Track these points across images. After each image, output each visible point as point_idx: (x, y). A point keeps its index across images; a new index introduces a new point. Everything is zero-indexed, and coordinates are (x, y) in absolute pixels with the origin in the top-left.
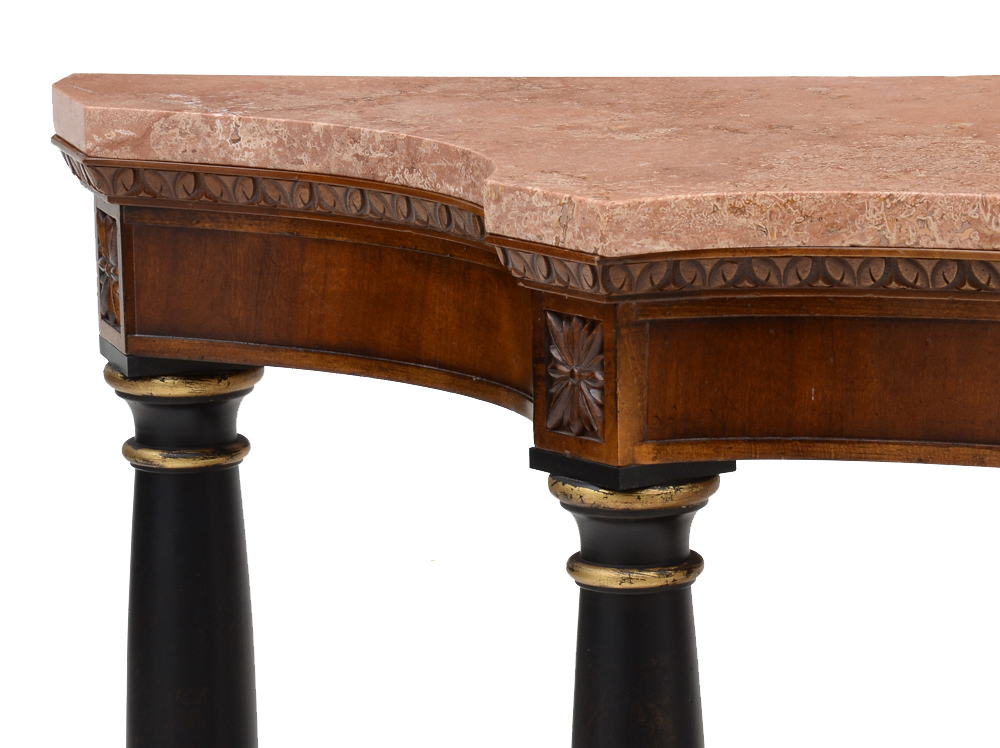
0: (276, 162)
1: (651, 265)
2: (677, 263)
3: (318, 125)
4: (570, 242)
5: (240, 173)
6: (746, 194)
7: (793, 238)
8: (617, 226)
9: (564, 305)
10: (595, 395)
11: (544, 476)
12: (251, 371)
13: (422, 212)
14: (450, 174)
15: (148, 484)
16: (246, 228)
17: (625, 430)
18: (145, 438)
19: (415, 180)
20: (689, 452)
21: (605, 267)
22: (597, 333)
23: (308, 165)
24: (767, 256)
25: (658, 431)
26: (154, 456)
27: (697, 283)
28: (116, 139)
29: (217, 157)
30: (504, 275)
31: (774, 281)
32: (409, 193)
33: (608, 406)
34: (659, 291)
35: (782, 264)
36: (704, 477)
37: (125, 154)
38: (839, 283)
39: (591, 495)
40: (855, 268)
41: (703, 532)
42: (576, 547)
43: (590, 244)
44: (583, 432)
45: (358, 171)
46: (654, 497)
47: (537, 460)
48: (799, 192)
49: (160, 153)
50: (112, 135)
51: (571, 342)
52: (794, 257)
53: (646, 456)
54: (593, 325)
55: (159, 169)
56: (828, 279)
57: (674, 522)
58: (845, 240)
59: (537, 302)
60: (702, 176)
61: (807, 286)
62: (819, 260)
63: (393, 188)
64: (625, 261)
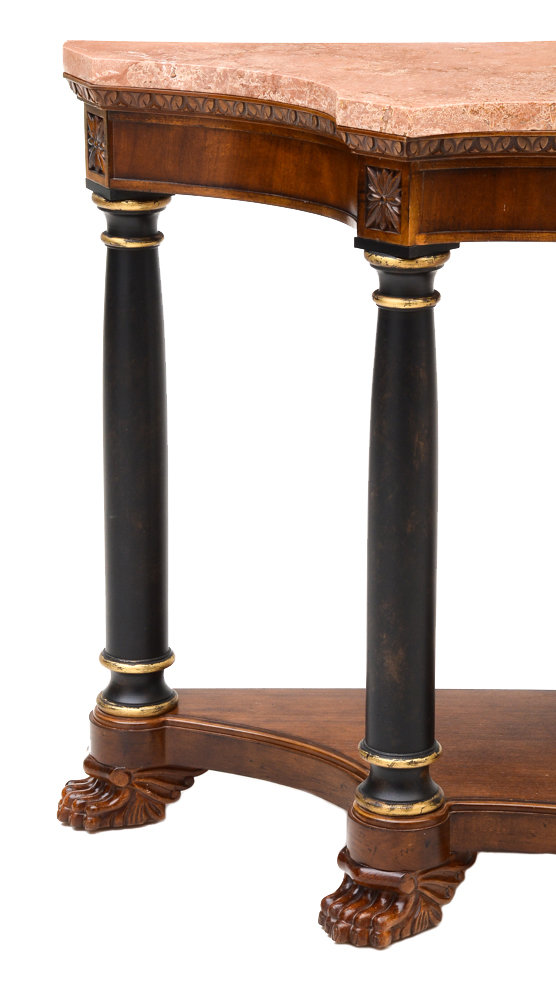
0: (195, 88)
1: (431, 141)
2: (442, 141)
3: (220, 68)
4: (389, 129)
5: (175, 94)
6: (479, 104)
7: (502, 127)
8: (417, 121)
9: (378, 162)
10: (396, 209)
11: (362, 251)
12: (164, 197)
13: (278, 114)
14: (300, 94)
15: (114, 254)
16: (176, 123)
17: (412, 227)
18: (112, 232)
19: (277, 98)
20: (441, 239)
21: (409, 143)
22: (398, 177)
23: (214, 89)
24: (488, 136)
25: (425, 228)
26: (121, 242)
27: (451, 151)
28: (103, 72)
29: (163, 85)
30: (344, 149)
31: (490, 149)
32: (272, 104)
33: (403, 216)
34: (433, 155)
35: (495, 141)
36: (442, 252)
37: (113, 83)
38: (523, 150)
39: (392, 261)
40: (532, 142)
41: (439, 282)
42: (377, 286)
43: (402, 131)
44: (387, 229)
45: (243, 92)
46: (424, 262)
47: (358, 243)
48: (505, 103)
49: (132, 83)
50: (106, 73)
51: (381, 182)
52: (501, 137)
53: (421, 241)
54: (395, 174)
55: (131, 92)
56: (518, 148)
57: (427, 275)
58: (529, 127)
59: (361, 160)
60: (446, 95)
61: (506, 152)
62: (514, 138)
63: (263, 103)
64: (418, 140)
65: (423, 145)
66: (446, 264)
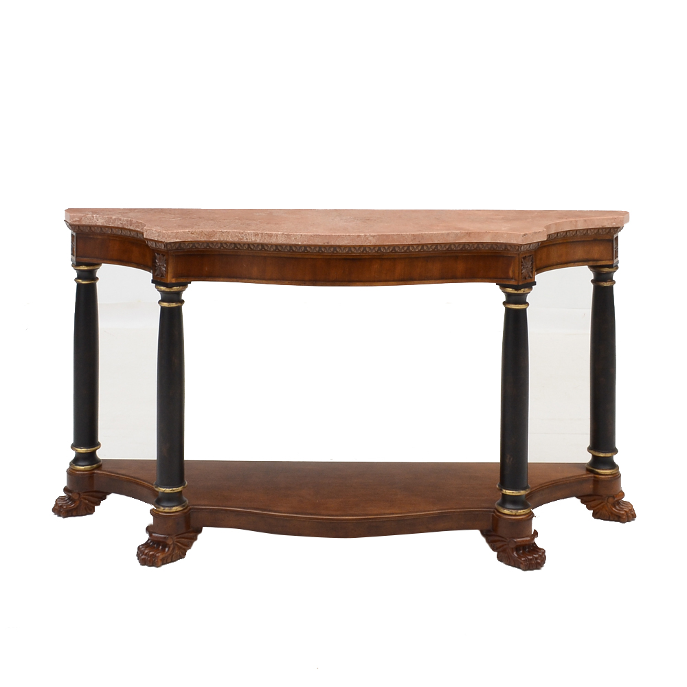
0: (105, 225)
1: (176, 244)
2: (180, 244)
3: (114, 217)
4: (160, 240)
5: (98, 226)
6: (194, 230)
7: (203, 239)
8: (169, 236)
9: (159, 252)
10: (164, 269)
11: (154, 285)
12: (99, 264)
13: (132, 234)
14: (137, 226)
15: (79, 286)
16: (99, 237)
17: (170, 276)
18: (79, 278)
19: (131, 228)
20: (182, 280)
21: (167, 244)
22: (165, 257)
23: (111, 225)
24: (198, 242)
25: (176, 276)
26: (80, 281)
27: (184, 247)
28: (76, 221)
29: (94, 224)
30: (147, 246)
31: (199, 247)
32: (130, 230)
33: (167, 271)
34: (177, 249)
35: (201, 244)
36: (185, 285)
37: (77, 223)
38: (212, 248)
39: (163, 288)
40: (215, 245)
41: (184, 296)
42: (160, 298)
43: (164, 240)
44: (162, 276)
45: (121, 226)
46: (175, 289)
47: (153, 282)
48: (204, 230)
49: (83, 223)
50: (74, 220)
51: (160, 258)
52: (203, 242)
53: (174, 281)
54: (164, 256)
55: (83, 226)
56: (209, 247)
57: (179, 294)
58: (213, 239)
59: (153, 251)
60: (186, 227)
61: (205, 248)
62: (208, 243)
63: (127, 229)
64: (170, 243)
65: (173, 245)
66: (187, 289)
